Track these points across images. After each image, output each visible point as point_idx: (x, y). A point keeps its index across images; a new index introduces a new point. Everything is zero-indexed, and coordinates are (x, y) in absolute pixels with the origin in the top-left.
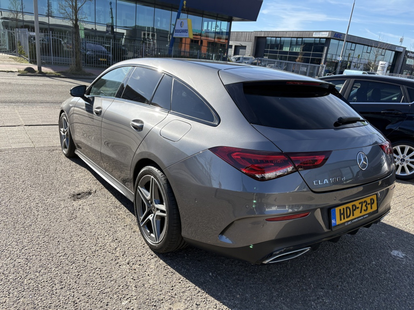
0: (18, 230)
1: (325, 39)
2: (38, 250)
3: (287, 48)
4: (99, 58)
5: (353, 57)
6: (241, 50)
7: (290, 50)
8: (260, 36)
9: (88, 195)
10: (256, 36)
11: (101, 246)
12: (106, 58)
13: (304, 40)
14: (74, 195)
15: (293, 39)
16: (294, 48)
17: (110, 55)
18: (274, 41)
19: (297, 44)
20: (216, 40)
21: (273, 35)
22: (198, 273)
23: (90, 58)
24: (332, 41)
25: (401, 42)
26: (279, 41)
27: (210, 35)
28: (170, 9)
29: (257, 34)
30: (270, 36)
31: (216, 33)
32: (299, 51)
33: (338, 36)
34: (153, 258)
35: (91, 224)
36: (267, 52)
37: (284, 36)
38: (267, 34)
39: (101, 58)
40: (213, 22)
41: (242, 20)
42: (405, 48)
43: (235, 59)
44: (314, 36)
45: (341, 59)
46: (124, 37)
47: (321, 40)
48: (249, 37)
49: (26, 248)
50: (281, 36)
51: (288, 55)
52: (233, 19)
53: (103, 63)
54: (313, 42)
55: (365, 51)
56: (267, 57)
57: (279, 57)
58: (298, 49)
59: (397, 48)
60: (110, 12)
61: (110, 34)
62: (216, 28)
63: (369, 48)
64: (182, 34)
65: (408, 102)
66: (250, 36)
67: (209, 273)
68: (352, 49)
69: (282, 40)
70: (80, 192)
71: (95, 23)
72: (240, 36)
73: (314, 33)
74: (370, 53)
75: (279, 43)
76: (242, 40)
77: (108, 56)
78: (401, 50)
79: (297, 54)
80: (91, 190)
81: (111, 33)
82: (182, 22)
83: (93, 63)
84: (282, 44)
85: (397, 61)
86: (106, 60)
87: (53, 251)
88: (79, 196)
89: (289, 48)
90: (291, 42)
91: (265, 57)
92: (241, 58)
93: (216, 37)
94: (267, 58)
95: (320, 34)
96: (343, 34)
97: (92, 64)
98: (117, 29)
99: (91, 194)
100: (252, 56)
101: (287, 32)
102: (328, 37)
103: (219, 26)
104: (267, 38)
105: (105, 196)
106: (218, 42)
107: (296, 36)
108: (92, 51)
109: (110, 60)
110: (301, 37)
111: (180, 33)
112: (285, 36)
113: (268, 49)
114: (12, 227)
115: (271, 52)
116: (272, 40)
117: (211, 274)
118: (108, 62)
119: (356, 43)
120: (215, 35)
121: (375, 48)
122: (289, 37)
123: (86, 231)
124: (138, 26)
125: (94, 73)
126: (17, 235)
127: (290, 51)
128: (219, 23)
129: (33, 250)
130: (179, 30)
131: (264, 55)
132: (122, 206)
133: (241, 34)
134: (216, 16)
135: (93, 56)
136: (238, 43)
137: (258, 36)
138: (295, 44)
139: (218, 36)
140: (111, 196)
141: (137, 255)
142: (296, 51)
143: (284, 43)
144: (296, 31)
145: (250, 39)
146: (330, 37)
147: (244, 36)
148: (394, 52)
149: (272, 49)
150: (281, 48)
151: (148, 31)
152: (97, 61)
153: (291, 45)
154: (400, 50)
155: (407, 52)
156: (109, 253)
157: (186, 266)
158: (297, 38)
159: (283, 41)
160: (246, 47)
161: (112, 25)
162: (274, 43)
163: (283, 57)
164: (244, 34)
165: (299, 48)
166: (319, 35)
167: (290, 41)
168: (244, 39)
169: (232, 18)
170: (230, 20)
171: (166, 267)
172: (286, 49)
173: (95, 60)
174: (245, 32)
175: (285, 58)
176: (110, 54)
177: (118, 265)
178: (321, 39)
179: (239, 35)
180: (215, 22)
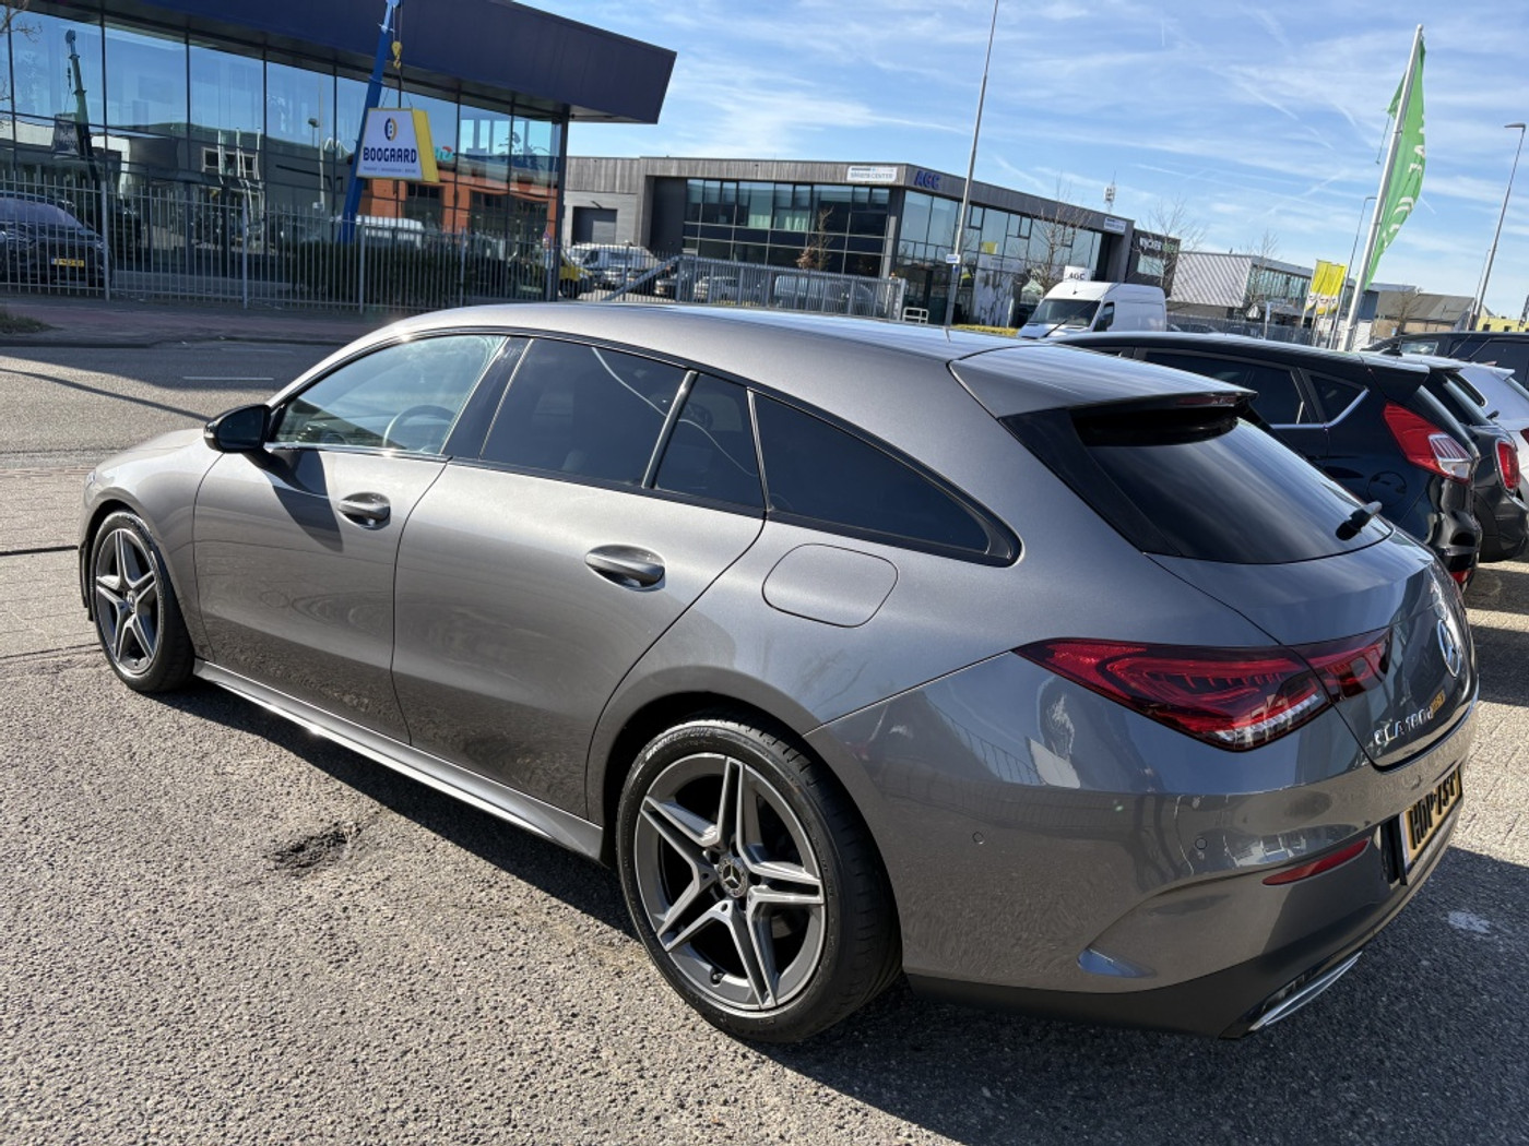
0: (149, 1039)
1: (887, 191)
2: (293, 1110)
3: (764, 220)
4: (53, 254)
5: (978, 252)
6: (596, 224)
7: (772, 226)
8: (666, 174)
9: (334, 845)
10: (650, 173)
11: (536, 1053)
12: (82, 257)
13: (820, 193)
14: (282, 857)
15: (780, 187)
16: (788, 220)
17: (99, 246)
18: (717, 192)
19: (796, 205)
20: (514, 188)
21: (709, 172)
22: (941, 1095)
23: (13, 259)
24: (910, 197)
25: (1109, 200)
26: (734, 193)
27: (490, 167)
28: (330, 67)
29: (654, 169)
30: (699, 175)
31: (511, 160)
32: (803, 231)
33: (926, 181)
34: (755, 1068)
35: (433, 965)
36: (693, 231)
37: (750, 177)
38: (690, 171)
39: (62, 255)
40: (497, 123)
41: (607, 117)
42: (1130, 223)
43: (581, 256)
44: (850, 179)
45: (958, 262)
46: (125, 167)
47: (876, 194)
48: (623, 176)
49: (239, 1112)
50: (740, 177)
51: (768, 245)
52: (571, 113)
53: (73, 278)
54: (848, 199)
55: (1013, 231)
56: (696, 252)
57: (737, 250)
58: (801, 221)
59: (1106, 221)
60: (69, 72)
61: (74, 156)
62: (511, 146)
63: (1026, 221)
64: (391, 164)
65: (1316, 421)
66: (627, 174)
67: (980, 1089)
68: (972, 224)
69: (743, 190)
70: (298, 839)
71: (13, 113)
72: (591, 172)
73: (850, 171)
74: (1028, 238)
75: (732, 199)
76: (599, 186)
77: (91, 250)
78: (1120, 228)
79: (798, 238)
80: (336, 824)
81: (76, 154)
82: (389, 121)
83: (29, 279)
84: (745, 204)
85: (1109, 266)
86: (82, 264)
87: (358, 1105)
88: (303, 857)
89: (768, 219)
90: (775, 197)
91: (686, 251)
92: (602, 254)
93: (515, 175)
94: (694, 255)
95: (871, 172)
96: (943, 177)
97: (24, 280)
98: (109, 138)
99: (345, 842)
100: (642, 244)
101: (759, 164)
102: (897, 184)
103: (522, 137)
104: (690, 181)
105: (411, 843)
106: (524, 196)
107: (791, 179)
108: (23, 228)
109: (101, 263)
110: (808, 180)
111: (383, 160)
112: (754, 178)
113: (697, 220)
114: (116, 1031)
115: (706, 232)
116: (709, 188)
117: (986, 1093)
118: (91, 271)
119: (985, 206)
120: (510, 170)
121: (1047, 223)
122: (766, 178)
123: (436, 1001)
124: (199, 129)
125: (45, 320)
126: (158, 1062)
127: (774, 229)
128: (519, 125)
129: (274, 1118)
130: (380, 150)
131: (684, 244)
132: (504, 874)
133: (595, 167)
134: (507, 98)
135: (28, 248)
136: (585, 200)
137: (658, 173)
138: (789, 204)
139: (521, 175)
140: (435, 839)
141: (692, 1066)
142: (795, 230)
143: (752, 200)
144: (790, 162)
145: (630, 185)
146: (902, 183)
147: (606, 175)
148: (1099, 236)
149: (713, 222)
150: (743, 216)
151: (230, 146)
152: (43, 267)
153: (776, 207)
154: (1118, 227)
155: (1137, 234)
156: (583, 1077)
157: (886, 1078)
158: (795, 184)
159: (747, 194)
160: (614, 211)
161: (82, 121)
162: (714, 200)
163: (750, 252)
164: (606, 167)
165: (804, 220)
166: (868, 176)
167: (771, 195)
168: (606, 183)
169: (568, 112)
170: (561, 118)
171: (821, 1092)
172: (760, 222)
173: (34, 266)
174: (607, 159)
175: (758, 256)
176: (101, 239)
177: (648, 1118)
178: (874, 191)
179: (586, 170)
180: (508, 123)
